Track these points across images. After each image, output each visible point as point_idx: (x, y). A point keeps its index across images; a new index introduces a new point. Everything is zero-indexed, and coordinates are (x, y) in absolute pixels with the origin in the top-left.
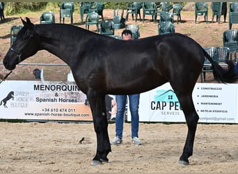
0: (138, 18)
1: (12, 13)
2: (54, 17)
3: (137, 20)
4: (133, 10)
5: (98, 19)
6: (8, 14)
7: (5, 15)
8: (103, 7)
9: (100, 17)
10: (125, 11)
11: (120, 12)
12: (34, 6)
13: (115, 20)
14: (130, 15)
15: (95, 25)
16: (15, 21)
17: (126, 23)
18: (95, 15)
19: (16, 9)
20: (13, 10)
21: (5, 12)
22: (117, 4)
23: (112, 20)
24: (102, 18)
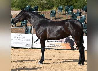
0: (86, 12)
1: (41, 10)
2: (55, 12)
3: (85, 13)
4: (84, 10)
5: (71, 13)
6: (39, 10)
7: (38, 11)
8: (73, 9)
9: (72, 12)
10: (81, 10)
11: (79, 10)
12: (49, 8)
13: (77, 13)
14: (83, 11)
15: (70, 15)
16: (42, 13)
17: (82, 14)
18: (70, 11)
19: (43, 9)
20: (41, 9)
21: (38, 10)
22: (79, 7)
23: (76, 13)
24: (73, 12)
